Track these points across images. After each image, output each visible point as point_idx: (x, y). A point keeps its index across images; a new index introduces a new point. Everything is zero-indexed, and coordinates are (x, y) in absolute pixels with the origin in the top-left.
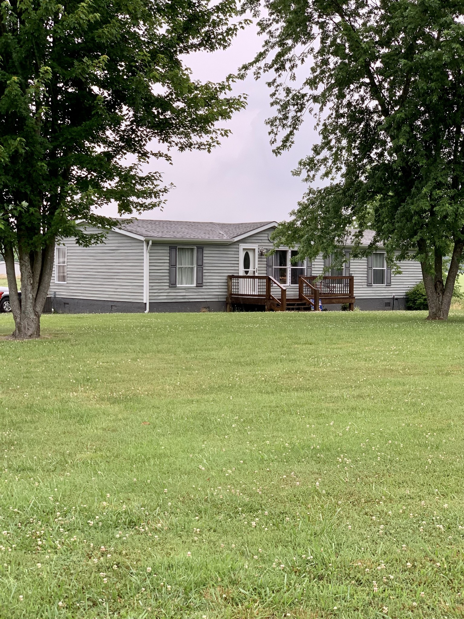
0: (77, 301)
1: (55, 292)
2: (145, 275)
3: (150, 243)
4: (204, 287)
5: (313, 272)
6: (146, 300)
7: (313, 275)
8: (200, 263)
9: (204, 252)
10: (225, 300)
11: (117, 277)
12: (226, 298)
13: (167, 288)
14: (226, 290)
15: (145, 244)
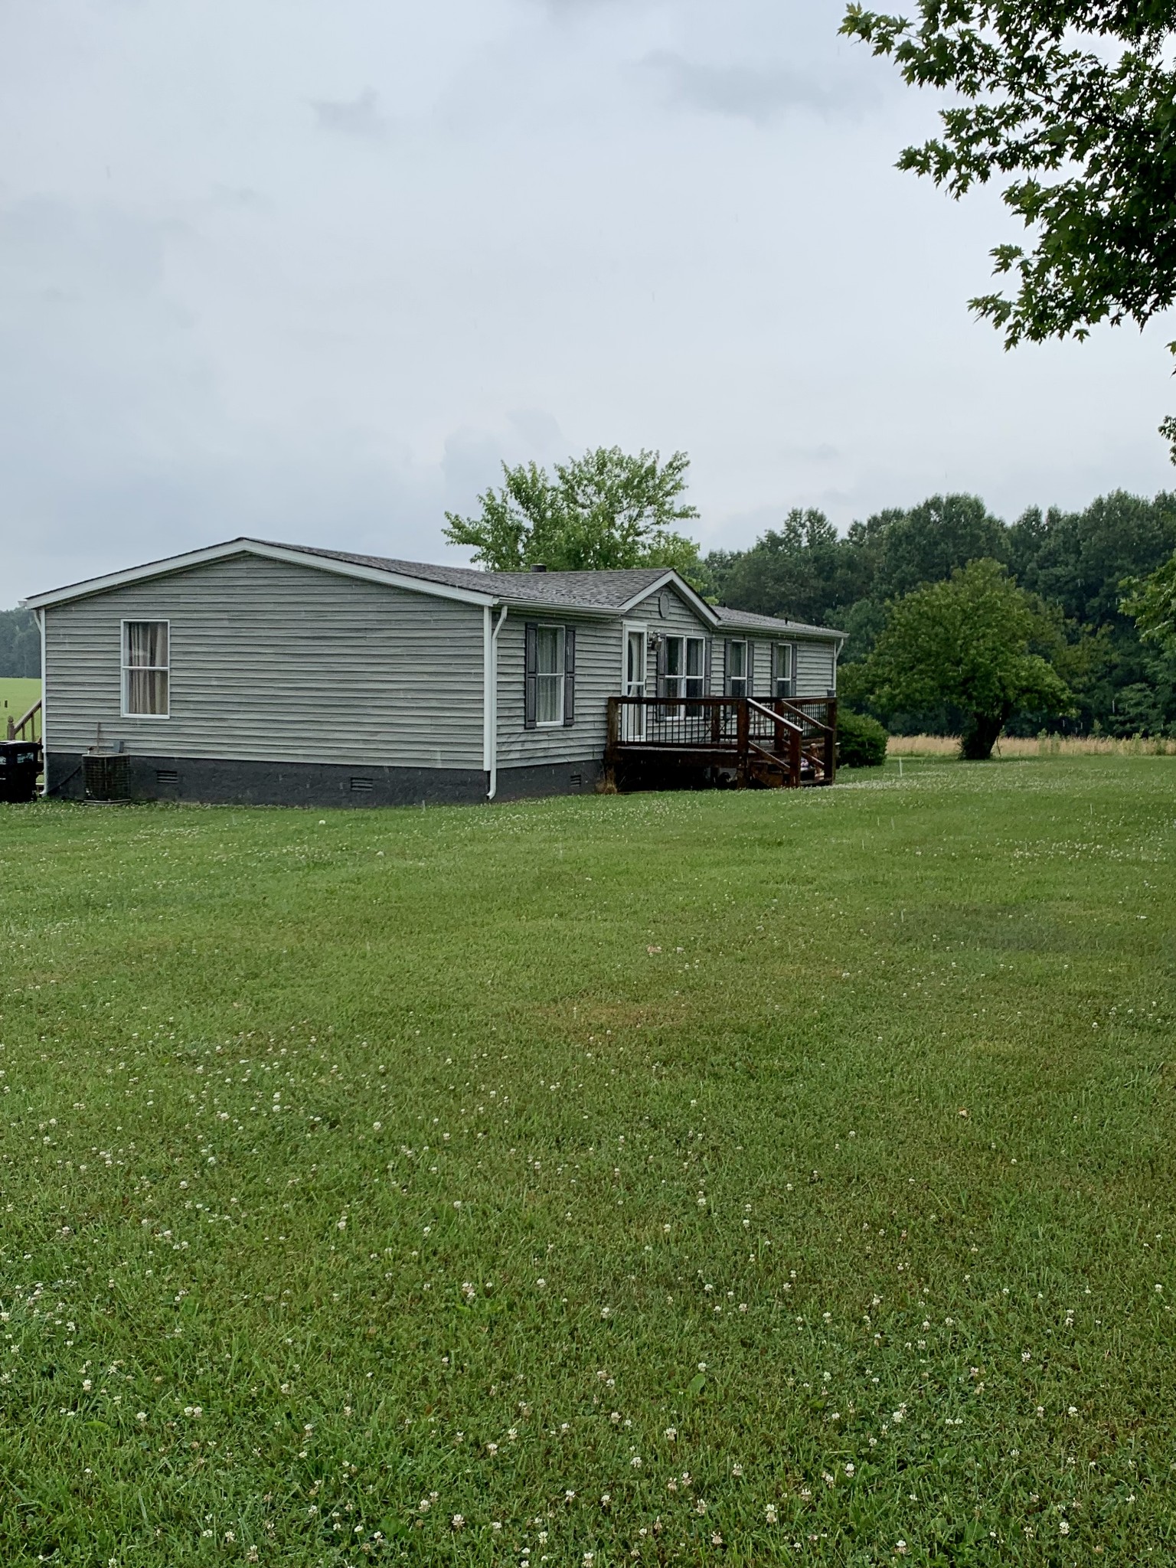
0: (212, 765)
1: (122, 742)
2: (487, 697)
3: (504, 613)
4: (574, 728)
5: (713, 688)
6: (489, 764)
7: (712, 694)
8: (570, 669)
9: (578, 639)
10: (600, 757)
11: (378, 703)
12: (604, 753)
13: (521, 730)
14: (603, 733)
15: (487, 616)
